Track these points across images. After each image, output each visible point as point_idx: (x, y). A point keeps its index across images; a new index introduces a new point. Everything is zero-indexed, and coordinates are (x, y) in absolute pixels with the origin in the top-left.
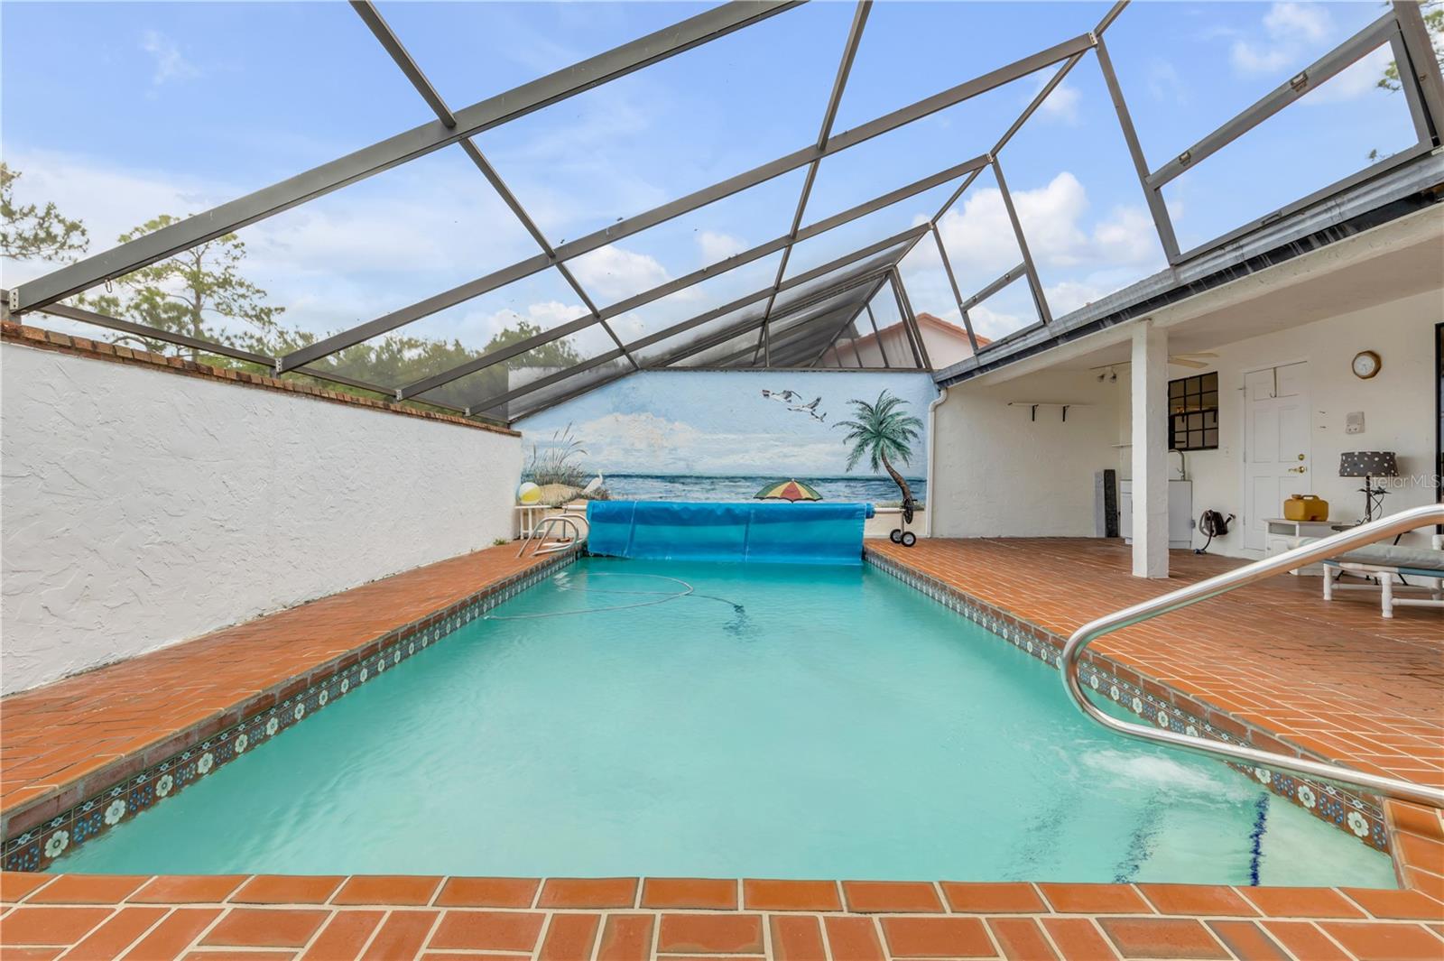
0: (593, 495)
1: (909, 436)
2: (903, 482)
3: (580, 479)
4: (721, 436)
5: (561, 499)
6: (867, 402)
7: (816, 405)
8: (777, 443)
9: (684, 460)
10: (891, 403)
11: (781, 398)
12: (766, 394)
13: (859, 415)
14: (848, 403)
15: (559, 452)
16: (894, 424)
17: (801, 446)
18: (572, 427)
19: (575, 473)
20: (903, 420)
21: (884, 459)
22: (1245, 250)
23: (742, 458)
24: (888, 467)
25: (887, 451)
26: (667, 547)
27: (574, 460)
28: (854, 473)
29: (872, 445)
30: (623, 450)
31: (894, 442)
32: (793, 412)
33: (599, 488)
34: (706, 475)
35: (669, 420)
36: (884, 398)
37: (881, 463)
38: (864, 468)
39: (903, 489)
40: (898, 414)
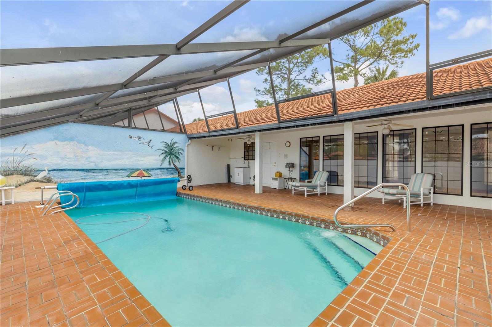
0: (42, 180)
1: (180, 154)
2: (178, 169)
3: (33, 172)
4: (111, 153)
5: (20, 183)
6: (167, 143)
7: (150, 142)
8: (135, 156)
9: (94, 162)
10: (175, 143)
11: (137, 139)
12: (131, 137)
13: (164, 147)
14: (161, 142)
15: (18, 159)
16: (175, 150)
17: (144, 157)
18: (26, 147)
19: (29, 169)
20: (178, 149)
21: (173, 162)
22: (297, 123)
23: (121, 162)
24: (174, 164)
25: (173, 159)
26: (101, 200)
27: (28, 163)
28: (163, 166)
29: (169, 157)
30: (60, 158)
31: (176, 156)
32: (141, 145)
33: (46, 176)
34: (104, 169)
35: (86, 145)
36: (172, 141)
37: (171, 163)
38: (166, 165)
39: (178, 171)
40: (177, 147)
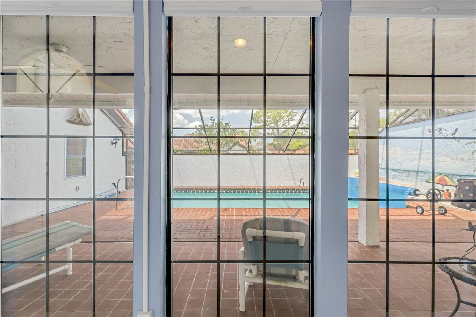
4: (412, 152)
9: (400, 163)
11: (437, 132)
12: (430, 131)
34: (407, 170)
35: (395, 147)
